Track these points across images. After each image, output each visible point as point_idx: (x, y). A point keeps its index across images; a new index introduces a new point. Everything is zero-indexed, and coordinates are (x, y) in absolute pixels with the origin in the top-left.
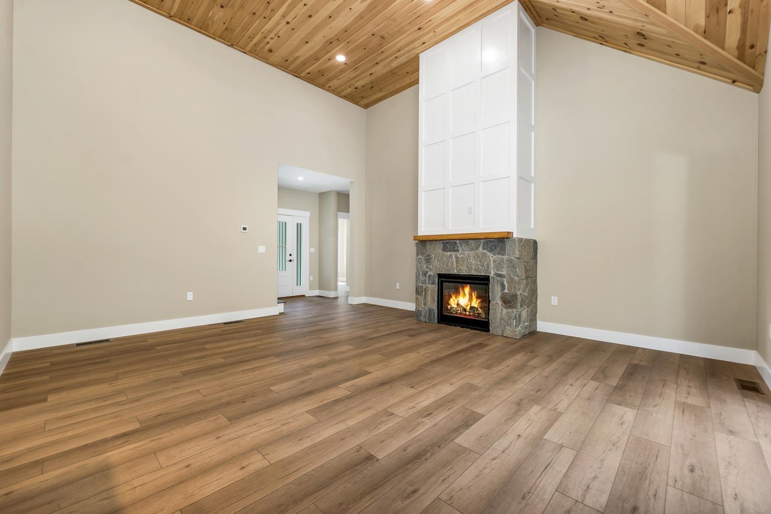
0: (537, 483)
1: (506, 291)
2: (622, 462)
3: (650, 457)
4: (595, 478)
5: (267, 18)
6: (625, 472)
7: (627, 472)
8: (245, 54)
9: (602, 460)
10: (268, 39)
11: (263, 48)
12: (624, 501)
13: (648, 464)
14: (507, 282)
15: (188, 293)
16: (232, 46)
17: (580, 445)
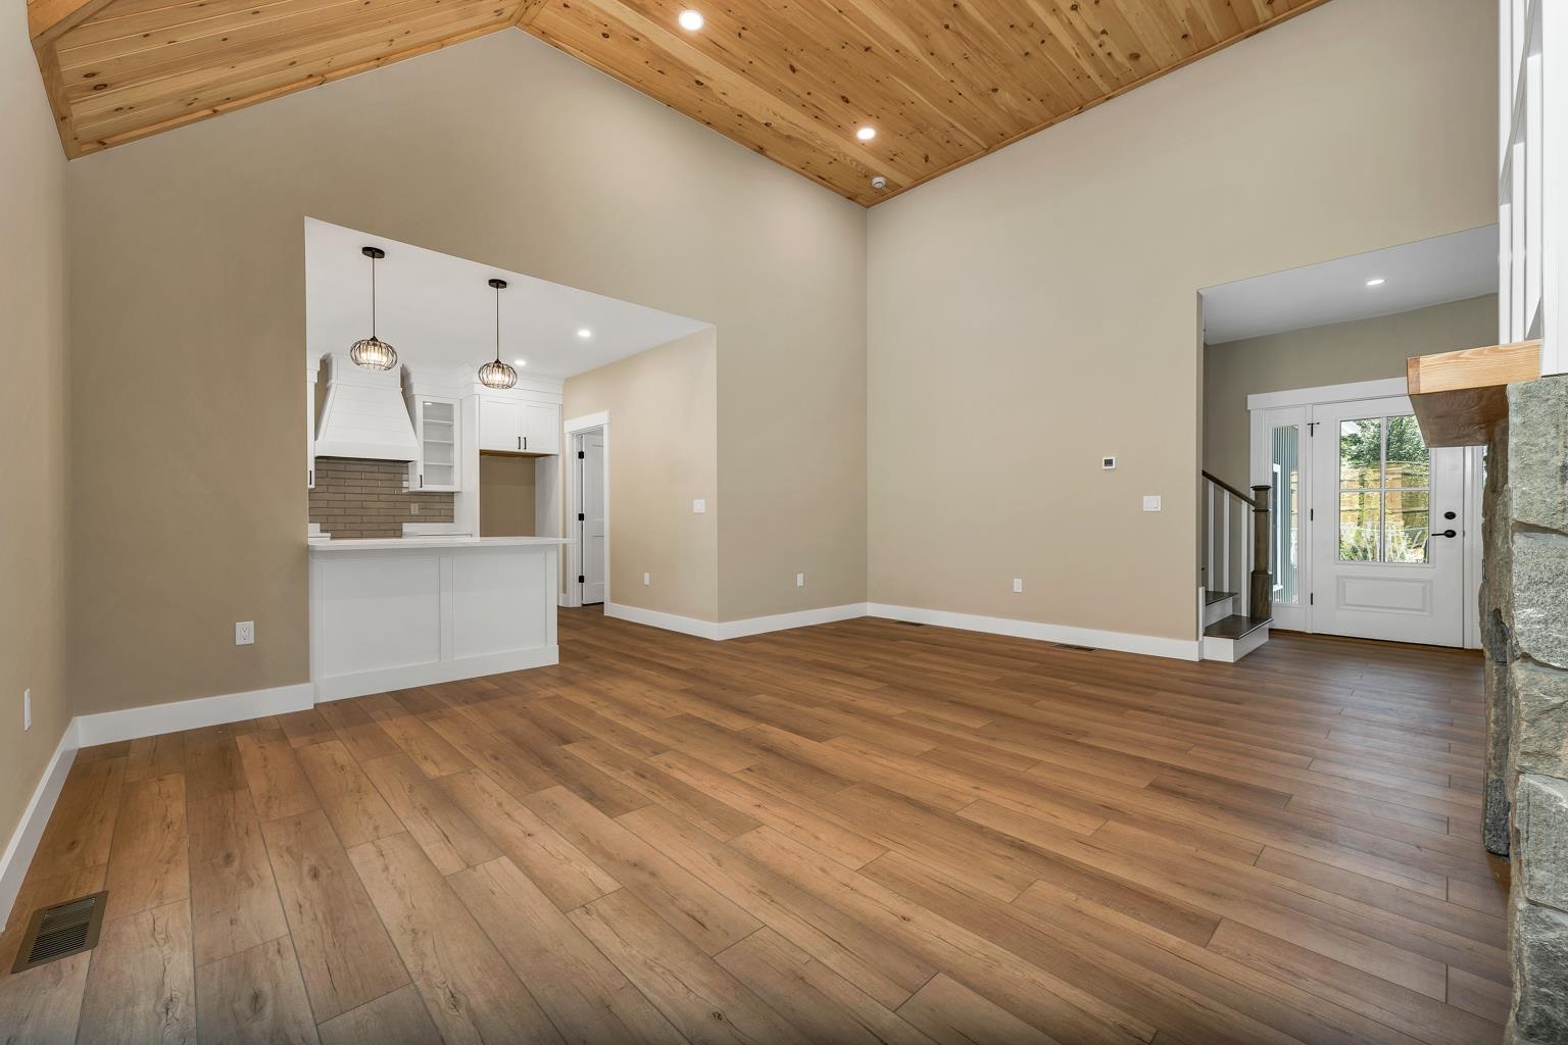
0: (432, 823)
2: (374, 914)
3: (340, 960)
4: (386, 869)
5: (1046, 37)
6: (357, 902)
7: (356, 906)
8: (1111, 101)
9: (401, 894)
10: (1100, 53)
11: (1119, 66)
12: (332, 874)
13: (337, 944)
15: (1015, 580)
16: (1081, 109)
17: (454, 887)
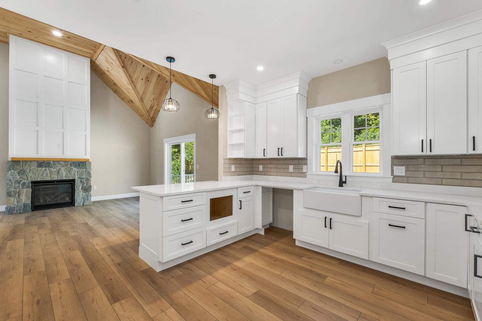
1: (85, 185)
14: (85, 181)
